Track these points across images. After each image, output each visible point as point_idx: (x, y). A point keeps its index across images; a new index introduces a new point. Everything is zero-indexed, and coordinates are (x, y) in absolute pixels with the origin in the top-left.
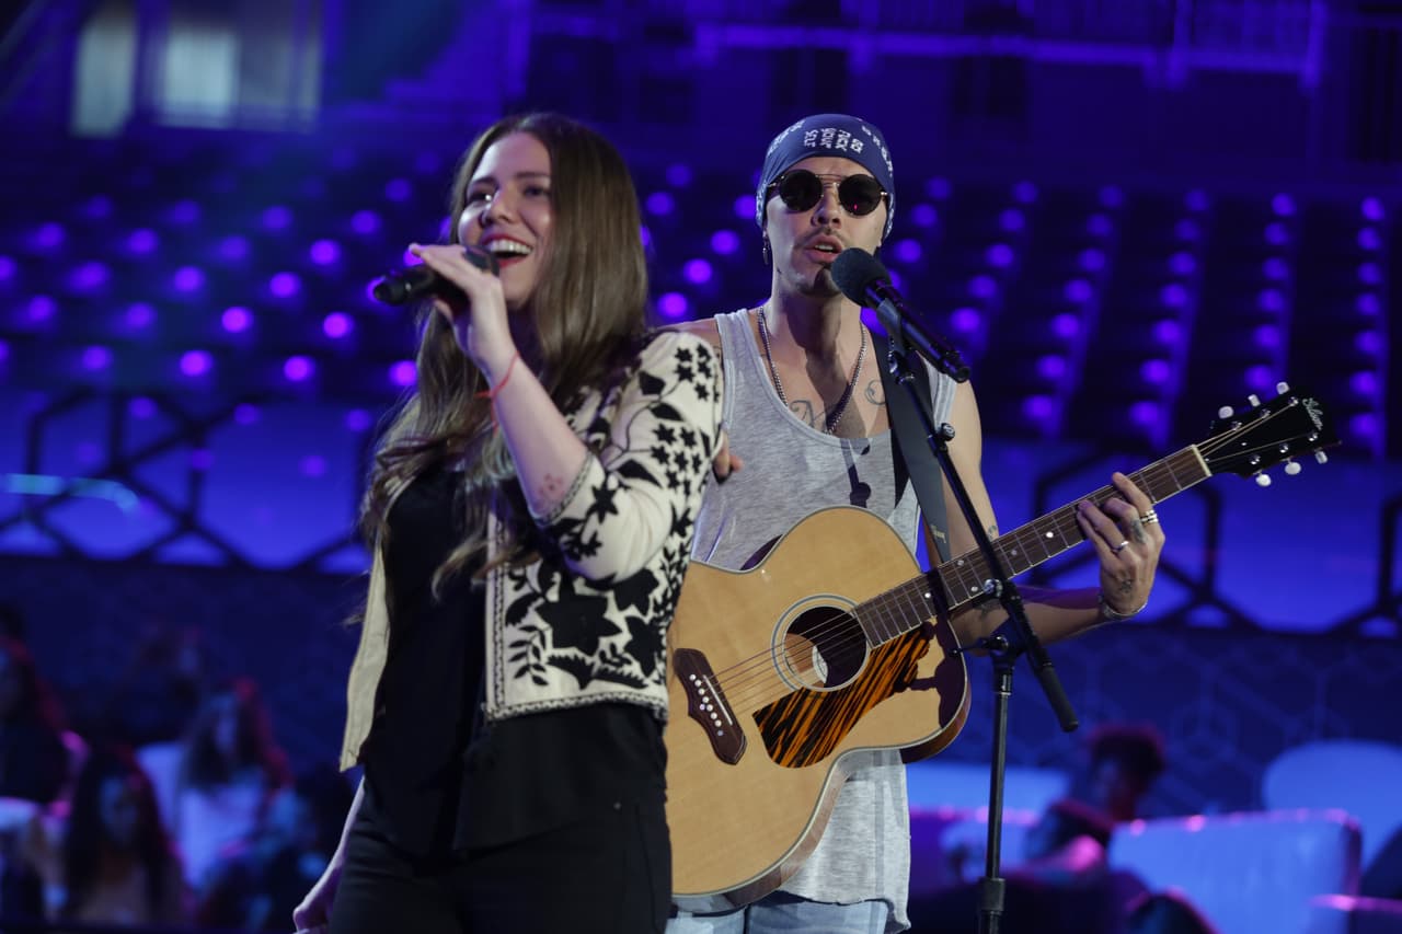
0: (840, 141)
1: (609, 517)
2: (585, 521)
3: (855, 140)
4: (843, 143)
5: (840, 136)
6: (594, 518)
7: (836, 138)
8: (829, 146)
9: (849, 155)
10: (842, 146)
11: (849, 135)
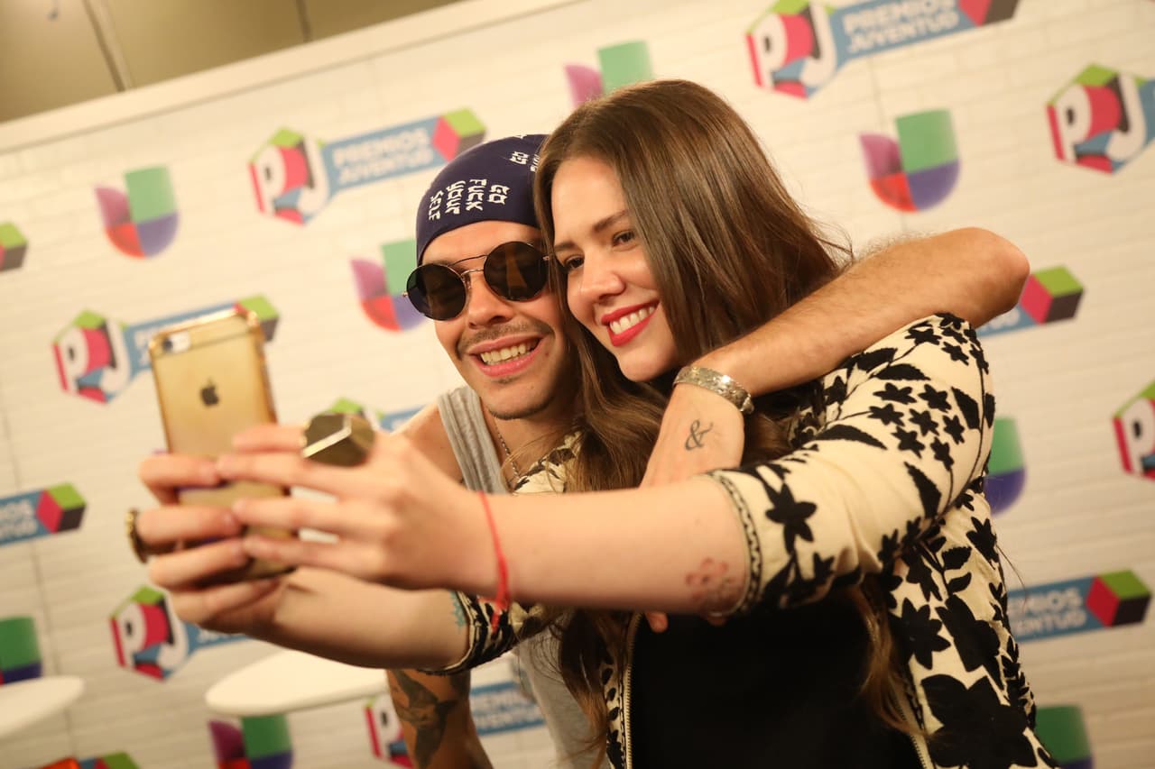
0: (471, 197)
1: (812, 522)
2: (794, 559)
3: (493, 188)
4: (476, 199)
5: (471, 189)
6: (800, 544)
7: (465, 194)
8: (457, 211)
9: (490, 213)
10: (475, 204)
11: (484, 182)
